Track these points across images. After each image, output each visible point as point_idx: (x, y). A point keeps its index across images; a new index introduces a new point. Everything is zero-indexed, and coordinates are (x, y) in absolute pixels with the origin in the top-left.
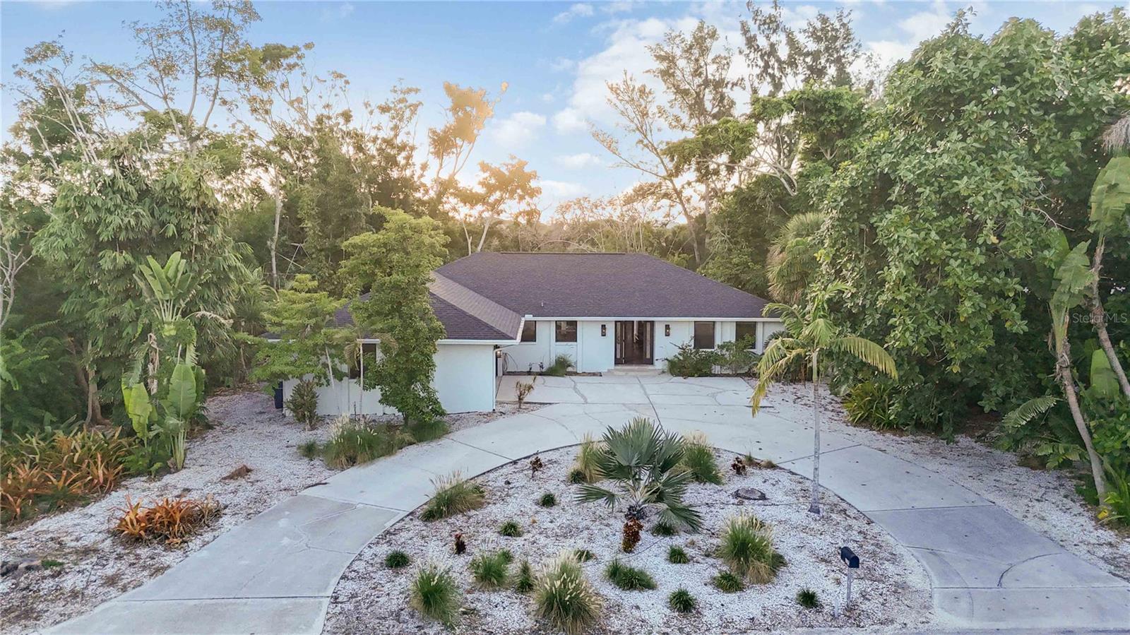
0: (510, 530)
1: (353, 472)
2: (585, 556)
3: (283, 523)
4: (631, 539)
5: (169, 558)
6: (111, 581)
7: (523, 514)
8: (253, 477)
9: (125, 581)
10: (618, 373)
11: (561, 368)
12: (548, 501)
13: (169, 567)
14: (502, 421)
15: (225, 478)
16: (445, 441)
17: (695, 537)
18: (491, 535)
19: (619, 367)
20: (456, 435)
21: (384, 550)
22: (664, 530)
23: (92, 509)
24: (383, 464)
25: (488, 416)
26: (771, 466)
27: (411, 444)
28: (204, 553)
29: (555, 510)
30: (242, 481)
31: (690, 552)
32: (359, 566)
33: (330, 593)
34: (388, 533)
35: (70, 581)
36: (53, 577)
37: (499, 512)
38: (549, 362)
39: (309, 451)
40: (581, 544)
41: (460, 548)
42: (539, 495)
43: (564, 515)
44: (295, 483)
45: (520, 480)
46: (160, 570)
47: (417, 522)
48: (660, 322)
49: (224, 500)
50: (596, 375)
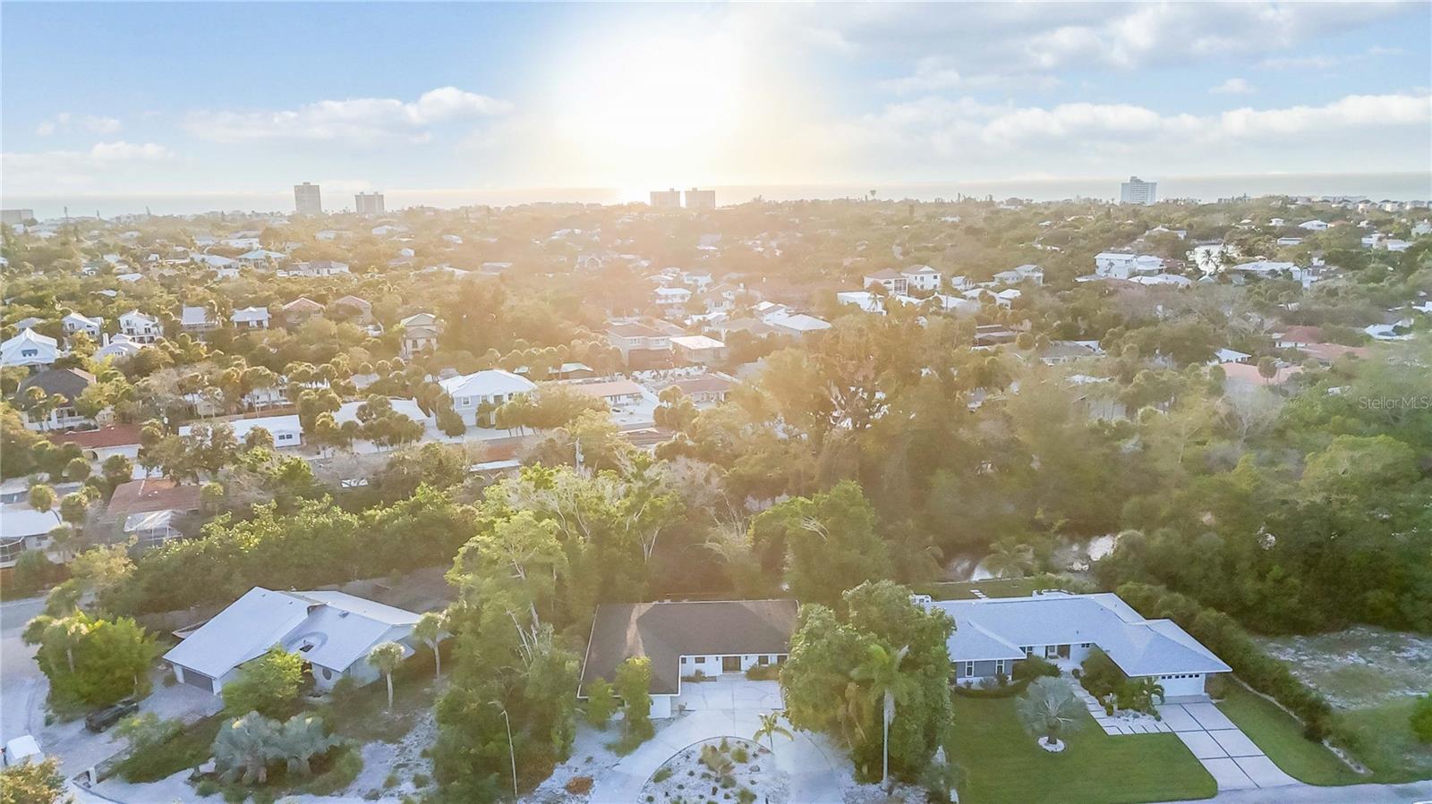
0: (681, 787)
1: (626, 758)
2: (701, 797)
3: (612, 783)
4: (715, 791)
5: (587, 798)
7: (683, 779)
8: (594, 761)
10: (725, 679)
11: (698, 677)
12: (691, 774)
14: (675, 725)
15: (585, 762)
16: (654, 740)
17: (733, 789)
18: (675, 788)
19: (727, 674)
20: (658, 735)
21: (646, 795)
22: (725, 787)
23: (553, 777)
24: (636, 753)
25: (669, 721)
26: (768, 751)
27: (642, 741)
28: (595, 795)
29: (693, 777)
30: (592, 763)
31: (731, 795)
34: (646, 787)
37: (678, 778)
38: (692, 673)
39: (609, 747)
40: (701, 793)
41: (667, 794)
42: (688, 770)
43: (695, 780)
44: (609, 764)
45: (682, 761)
47: (652, 783)
48: (743, 656)
49: (590, 773)
50: (714, 679)
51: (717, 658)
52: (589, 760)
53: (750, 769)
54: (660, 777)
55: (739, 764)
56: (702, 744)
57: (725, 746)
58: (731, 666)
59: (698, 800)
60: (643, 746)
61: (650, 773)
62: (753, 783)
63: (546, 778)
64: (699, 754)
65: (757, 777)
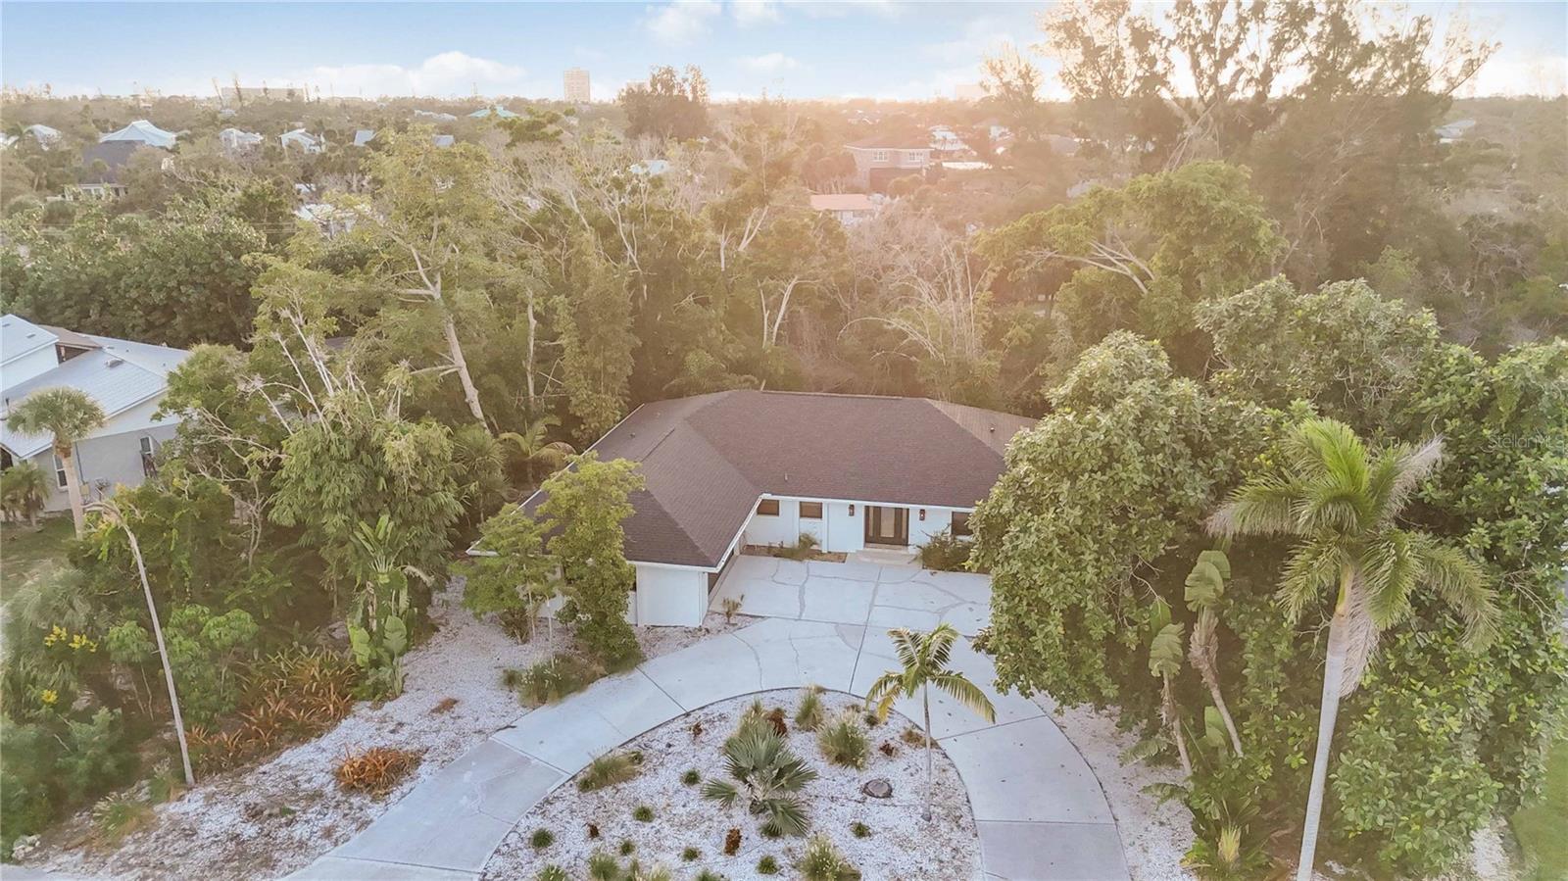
0: (644, 815)
1: (546, 712)
2: (691, 855)
3: (467, 777)
4: (733, 844)
5: (374, 811)
6: (328, 833)
8: (457, 709)
9: (338, 834)
11: (805, 550)
12: (691, 779)
13: (371, 821)
15: (433, 711)
17: (794, 845)
18: (627, 817)
20: (650, 666)
21: (537, 823)
22: (772, 832)
23: (324, 742)
24: (574, 702)
25: (691, 635)
28: (401, 807)
29: (692, 791)
30: (446, 716)
31: (781, 861)
32: (513, 839)
33: (481, 869)
34: (547, 801)
35: (300, 831)
36: (288, 824)
37: (644, 788)
38: (791, 541)
39: (511, 679)
40: (692, 838)
41: (594, 832)
42: (686, 769)
44: (488, 722)
45: (682, 739)
46: (365, 824)
47: (575, 791)
48: (914, 509)
49: (427, 740)
50: (841, 557)
51: (852, 507)
52: (448, 705)
53: (865, 790)
54: (602, 775)
55: (837, 768)
56: (751, 700)
57: (809, 716)
58: (885, 532)
59: (678, 863)
60: (601, 687)
61: (578, 763)
62: (861, 831)
63: (306, 741)
64: (730, 730)
65: (876, 814)
